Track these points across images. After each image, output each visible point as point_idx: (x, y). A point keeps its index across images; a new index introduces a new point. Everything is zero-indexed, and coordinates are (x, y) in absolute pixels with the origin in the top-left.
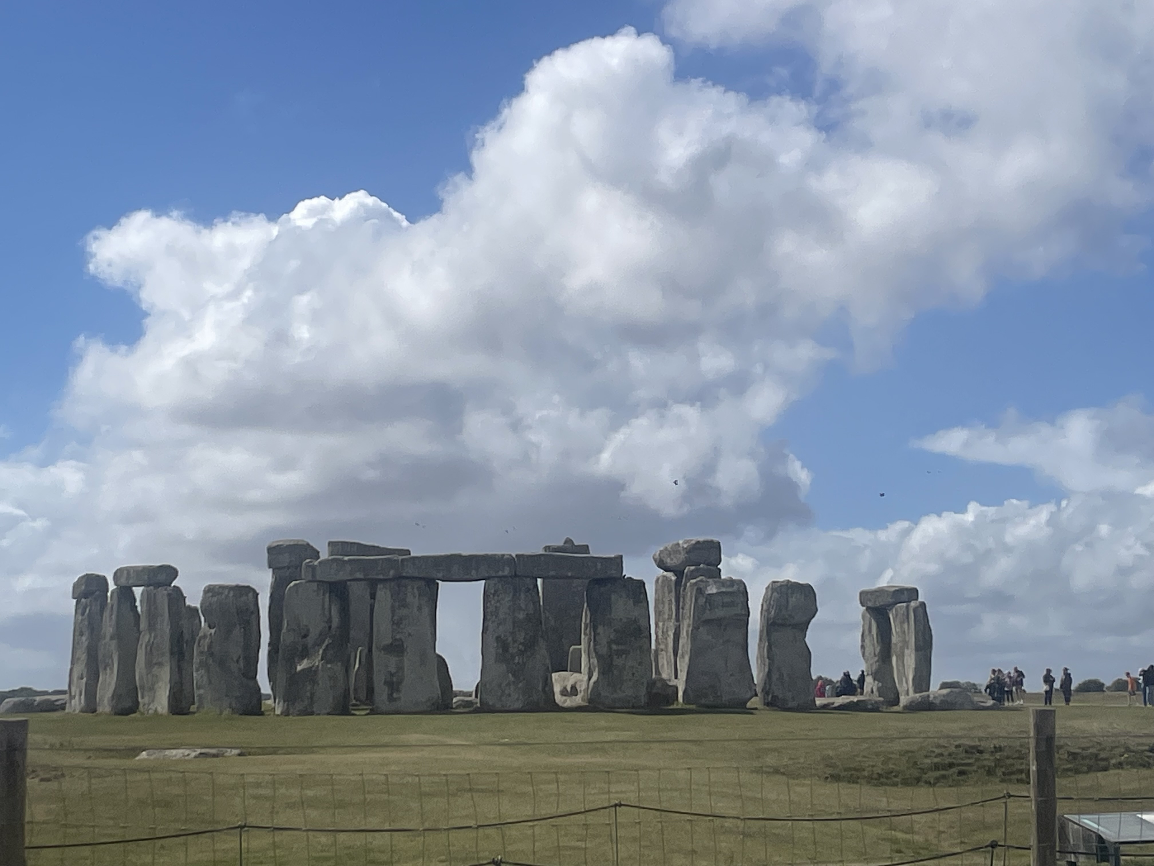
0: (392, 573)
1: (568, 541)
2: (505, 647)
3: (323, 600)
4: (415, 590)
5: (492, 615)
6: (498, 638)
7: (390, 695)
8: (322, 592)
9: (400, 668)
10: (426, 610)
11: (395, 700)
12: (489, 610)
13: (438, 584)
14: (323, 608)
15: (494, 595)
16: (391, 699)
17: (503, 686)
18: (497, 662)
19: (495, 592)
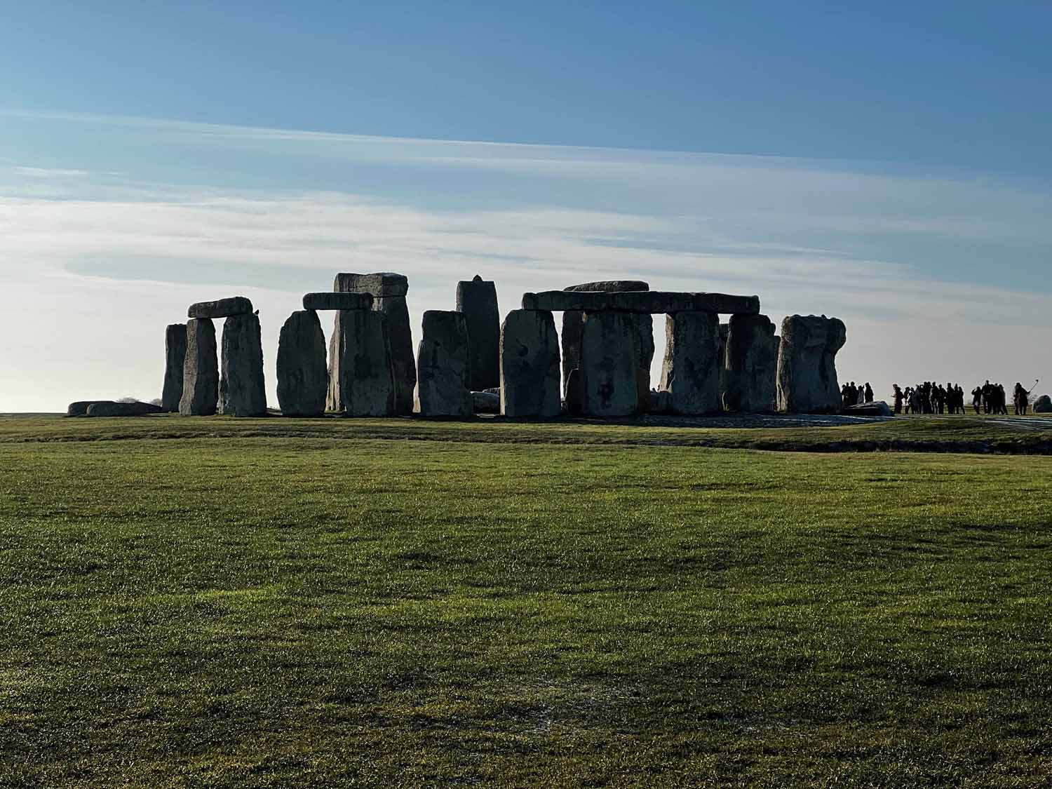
0: (604, 305)
1: (478, 278)
3: (541, 325)
4: (622, 321)
7: (603, 403)
8: (539, 319)
9: (610, 380)
11: (607, 407)
14: (541, 332)
16: (604, 405)
17: (690, 396)
18: (685, 378)
19: (685, 322)
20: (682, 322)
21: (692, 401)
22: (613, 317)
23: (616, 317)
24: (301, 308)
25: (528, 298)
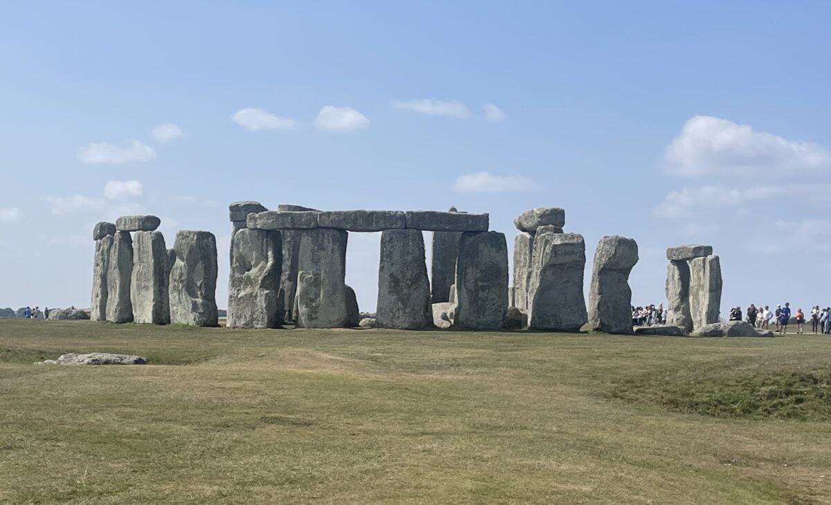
0: (313, 224)
2: (396, 282)
3: (262, 243)
4: (330, 238)
5: (387, 258)
6: (391, 275)
7: (310, 316)
8: (260, 238)
9: (318, 295)
10: (337, 254)
11: (314, 319)
12: (385, 254)
13: (347, 233)
14: (262, 250)
15: (389, 242)
16: (310, 318)
17: (394, 311)
18: (390, 292)
19: (390, 240)
20: (388, 239)
21: (397, 315)
22: (323, 234)
23: (326, 235)
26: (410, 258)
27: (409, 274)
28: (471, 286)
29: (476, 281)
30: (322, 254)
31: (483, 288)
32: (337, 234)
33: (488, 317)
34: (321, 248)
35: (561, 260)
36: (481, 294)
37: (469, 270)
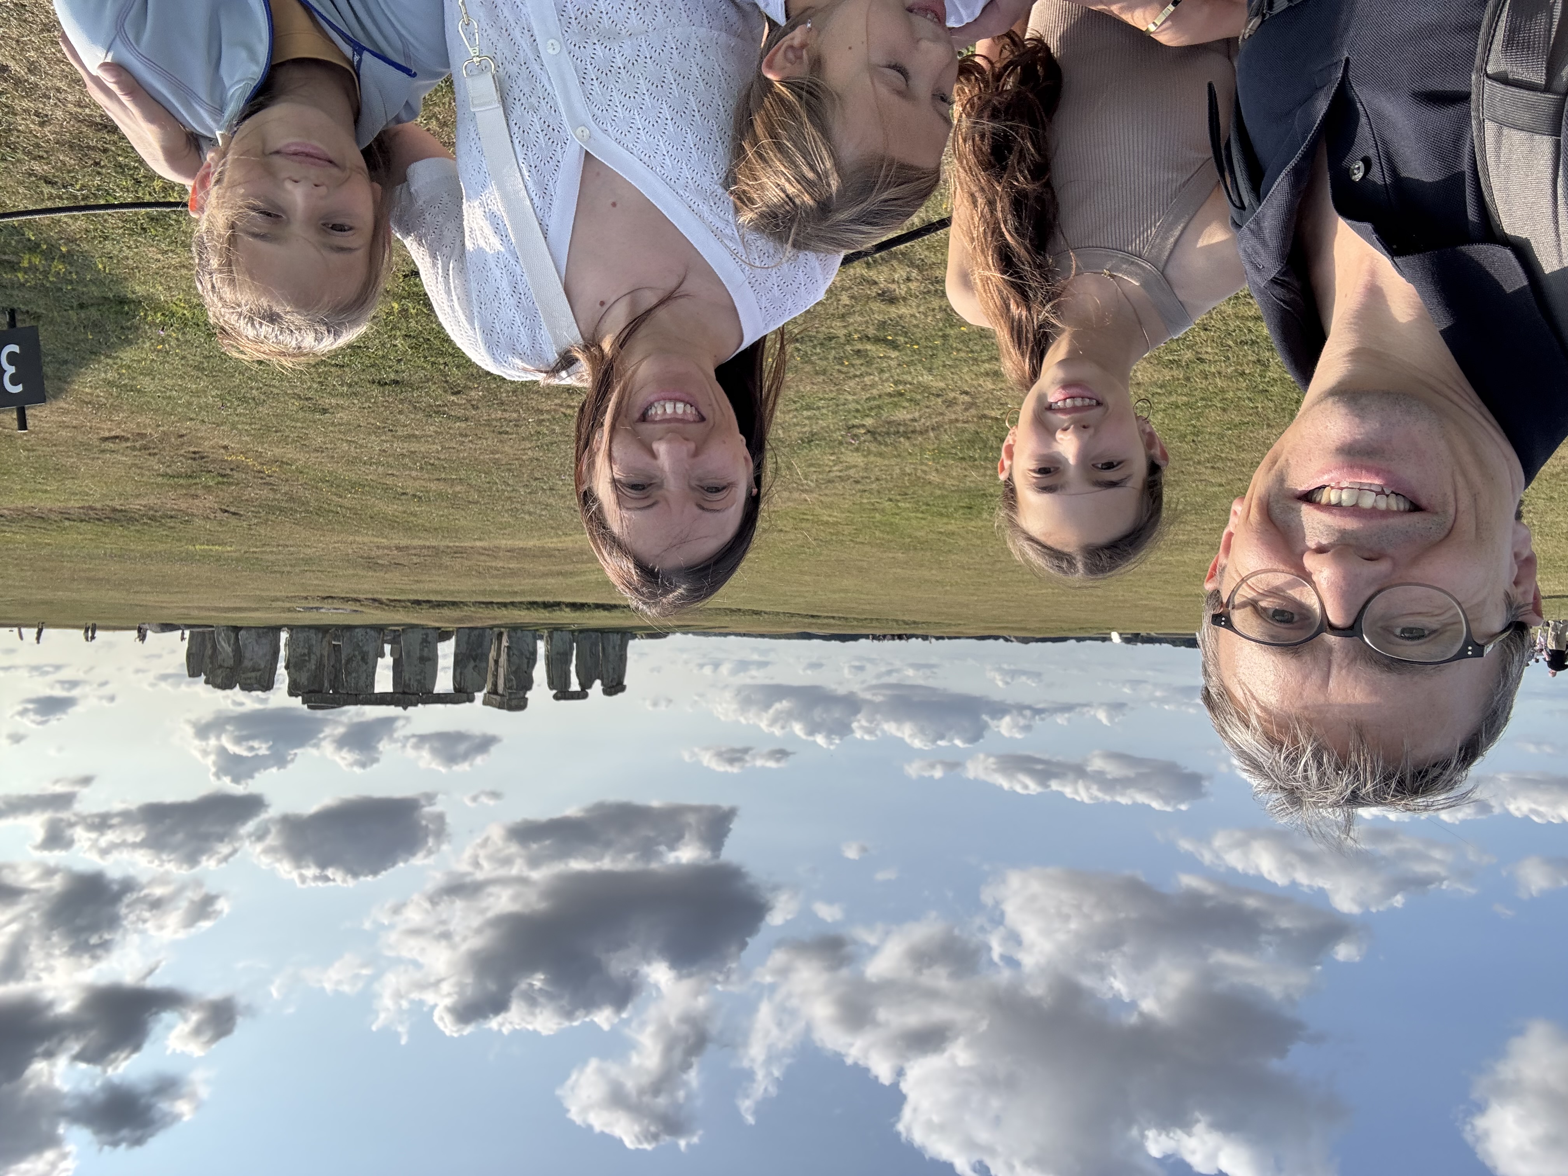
2: (363, 659)
6: (367, 663)
16: (427, 635)
24: (588, 691)
25: (471, 700)
26: (354, 675)
27: (354, 664)
28: (313, 656)
29: (309, 661)
30: (419, 677)
31: (304, 655)
32: (407, 690)
33: (302, 636)
34: (419, 681)
35: (253, 674)
36: (306, 651)
37: (313, 667)
